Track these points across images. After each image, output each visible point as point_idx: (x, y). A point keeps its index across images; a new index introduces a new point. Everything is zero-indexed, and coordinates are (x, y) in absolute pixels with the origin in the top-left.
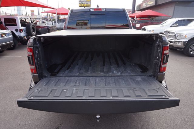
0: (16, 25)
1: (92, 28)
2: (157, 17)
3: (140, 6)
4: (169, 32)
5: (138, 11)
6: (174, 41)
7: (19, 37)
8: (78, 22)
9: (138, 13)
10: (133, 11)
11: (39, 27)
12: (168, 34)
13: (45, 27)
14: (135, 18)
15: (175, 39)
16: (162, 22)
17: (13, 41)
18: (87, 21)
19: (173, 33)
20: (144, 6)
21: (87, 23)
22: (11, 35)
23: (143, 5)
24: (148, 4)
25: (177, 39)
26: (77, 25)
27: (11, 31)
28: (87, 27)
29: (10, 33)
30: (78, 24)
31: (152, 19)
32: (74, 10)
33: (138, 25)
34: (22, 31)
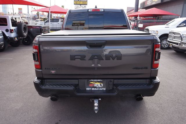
0: (7, 25)
1: (90, 28)
2: (163, 16)
3: (144, 3)
4: (174, 33)
5: (142, 9)
6: (179, 42)
7: (9, 38)
8: (74, 22)
9: (142, 11)
10: (137, 10)
11: (31, 27)
12: (173, 35)
13: (37, 27)
14: (138, 18)
15: (180, 40)
16: (168, 22)
17: (3, 42)
18: (84, 22)
19: (179, 34)
20: (149, 4)
21: (84, 23)
22: (1, 35)
23: (148, 2)
24: (153, 2)
25: (183, 40)
26: (72, 26)
27: (2, 32)
28: (84, 28)
29: (1, 33)
30: (74, 25)
31: (158, 18)
32: (72, 11)
33: (141, 26)
34: (12, 32)
